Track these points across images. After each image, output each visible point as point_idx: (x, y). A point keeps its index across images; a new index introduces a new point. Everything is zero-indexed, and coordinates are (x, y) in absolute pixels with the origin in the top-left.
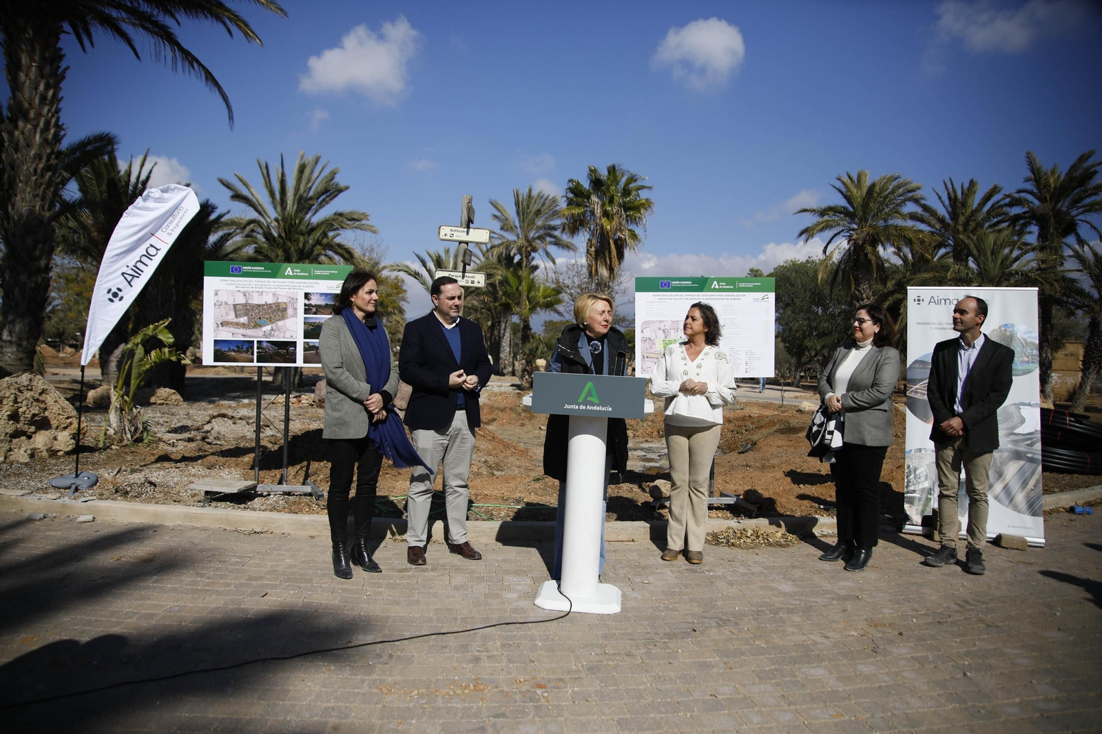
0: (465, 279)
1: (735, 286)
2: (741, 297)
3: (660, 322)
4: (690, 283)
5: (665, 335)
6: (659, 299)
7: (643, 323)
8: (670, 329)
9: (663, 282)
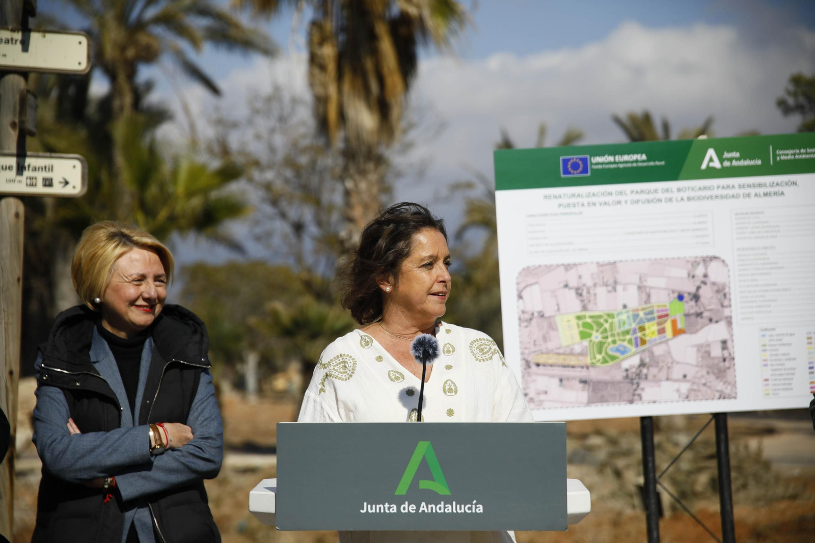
0: (27, 173)
1: (765, 160)
2: (785, 189)
3: (568, 267)
4: (644, 157)
5: (582, 301)
6: (560, 205)
7: (520, 273)
8: (595, 285)
9: (569, 160)
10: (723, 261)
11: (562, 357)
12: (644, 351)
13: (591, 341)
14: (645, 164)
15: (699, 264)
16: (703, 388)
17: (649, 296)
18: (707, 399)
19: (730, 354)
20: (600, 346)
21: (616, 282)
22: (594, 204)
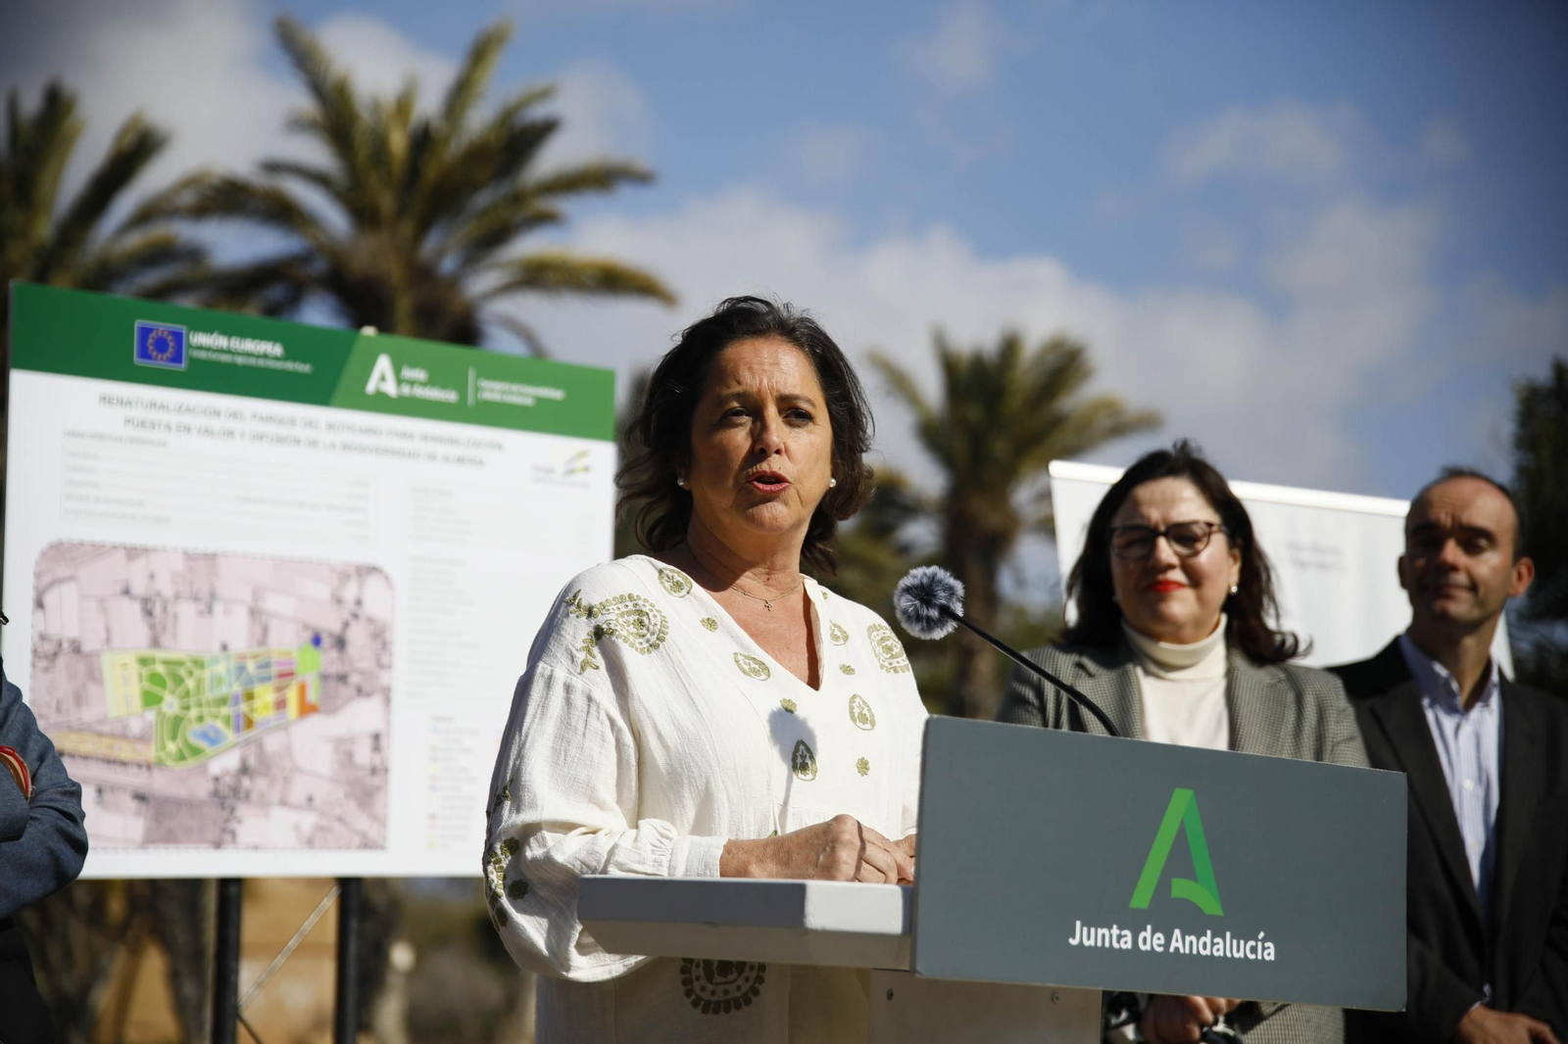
1: (462, 395)
2: (486, 455)
3: (133, 553)
4: (277, 350)
5: (152, 627)
6: (128, 421)
7: (44, 554)
8: (177, 596)
9: (150, 330)
10: (387, 578)
11: (105, 741)
12: (247, 743)
13: (160, 713)
14: (278, 365)
15: (348, 576)
16: (337, 826)
17: (265, 630)
18: (340, 848)
19: (382, 760)
20: (177, 723)
21: (213, 596)
22: (188, 429)
